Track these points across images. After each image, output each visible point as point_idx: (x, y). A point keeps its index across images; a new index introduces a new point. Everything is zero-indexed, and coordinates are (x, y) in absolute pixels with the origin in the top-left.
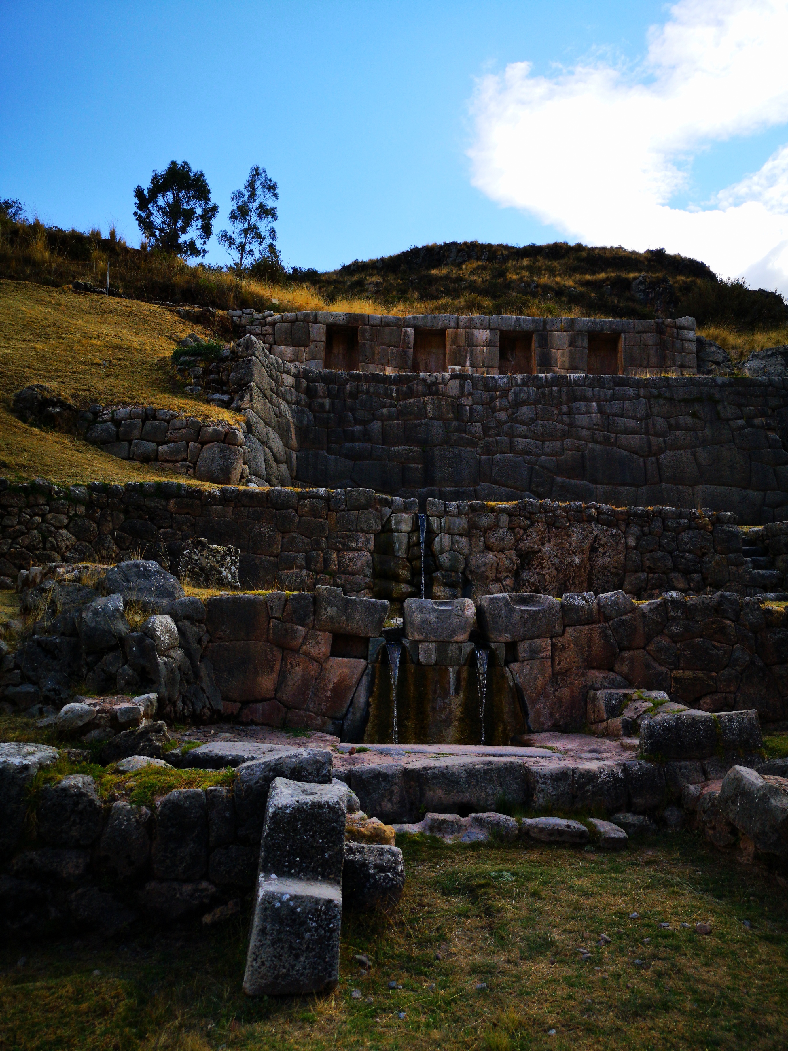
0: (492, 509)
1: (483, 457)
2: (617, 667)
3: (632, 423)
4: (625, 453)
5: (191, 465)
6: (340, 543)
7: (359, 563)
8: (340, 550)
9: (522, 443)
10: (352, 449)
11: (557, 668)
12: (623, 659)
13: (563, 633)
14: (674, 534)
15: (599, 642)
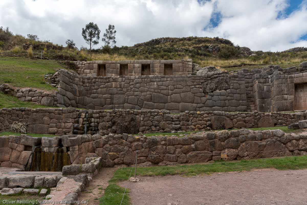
0: (106, 112)
1: (126, 97)
2: (96, 152)
3: (165, 87)
4: (162, 95)
5: (39, 102)
6: (65, 121)
7: (69, 126)
8: (65, 123)
9: (136, 93)
10: (93, 96)
11: (80, 153)
12: (97, 150)
13: (82, 144)
14: (153, 117)
15: (91, 146)
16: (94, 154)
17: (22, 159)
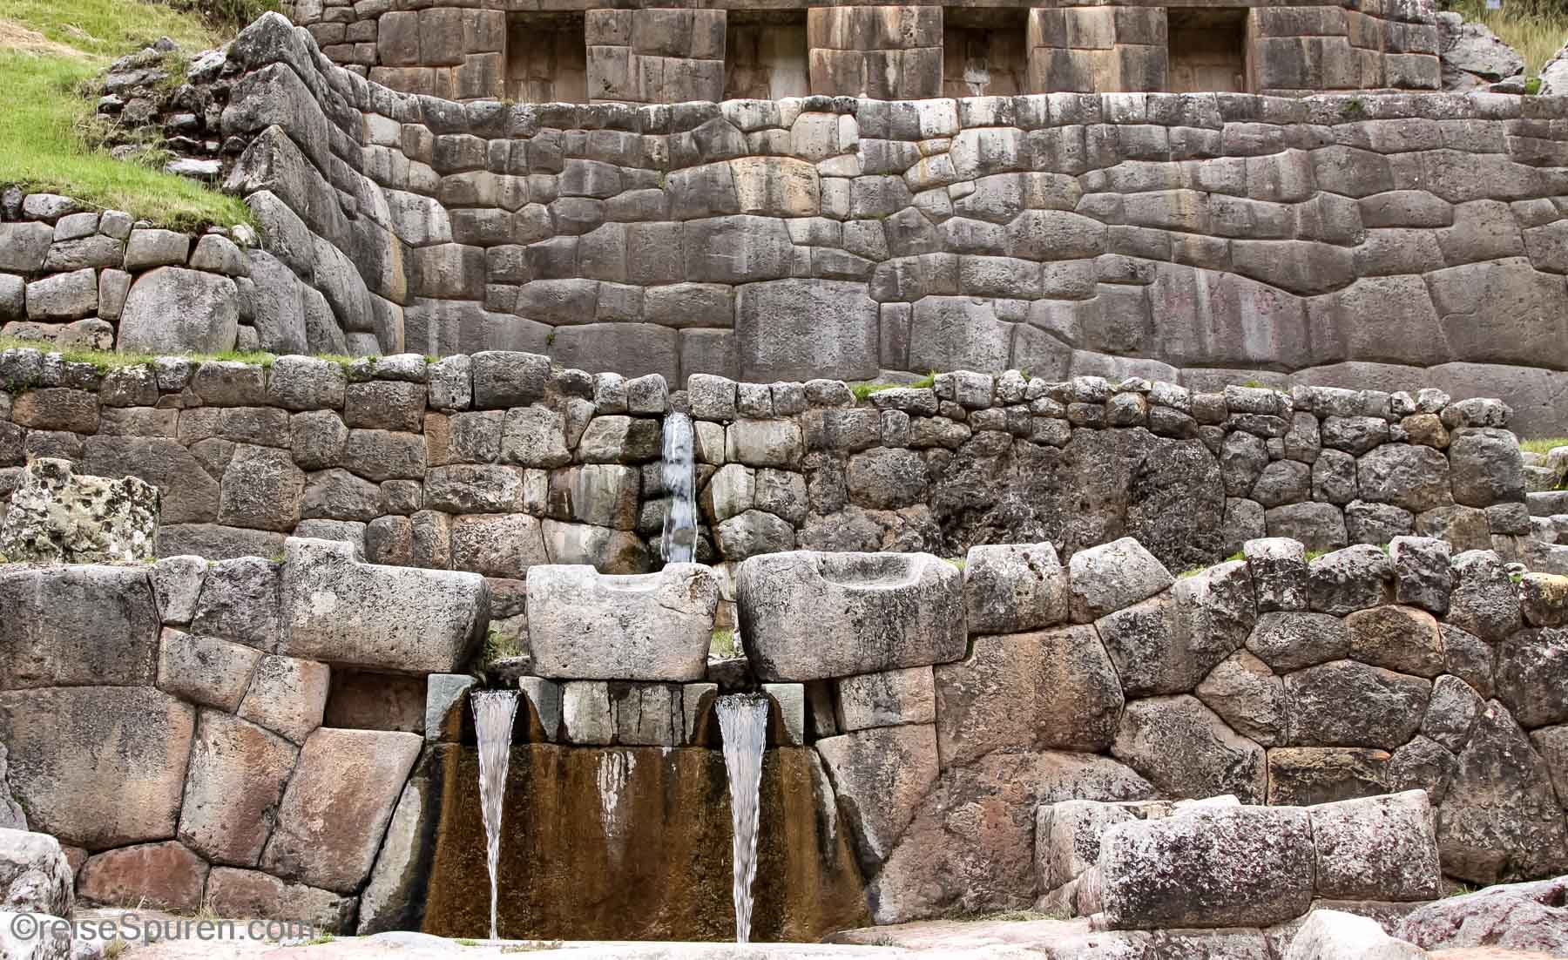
0: (865, 400)
1: (888, 305)
2: (1122, 745)
3: (1271, 210)
5: (107, 325)
6: (455, 492)
8: (453, 512)
9: (988, 269)
10: (546, 296)
11: (951, 751)
12: (1136, 722)
13: (968, 654)
14: (1348, 457)
15: (1070, 678)
16: (1104, 766)
17: (318, 824)
